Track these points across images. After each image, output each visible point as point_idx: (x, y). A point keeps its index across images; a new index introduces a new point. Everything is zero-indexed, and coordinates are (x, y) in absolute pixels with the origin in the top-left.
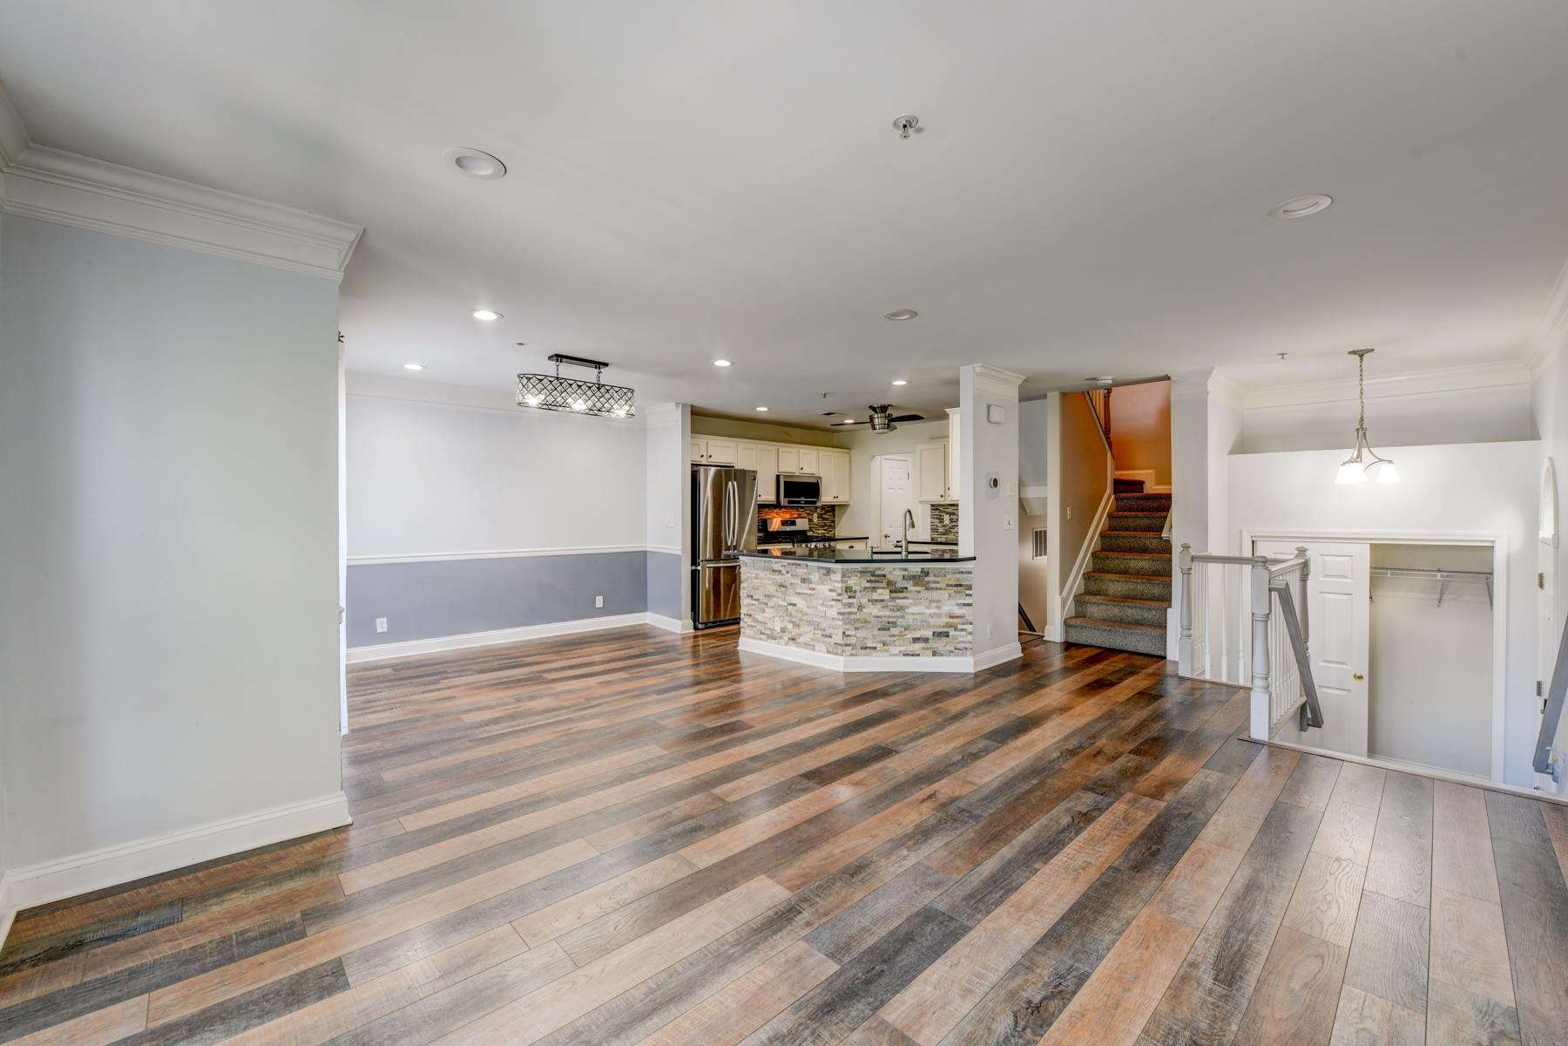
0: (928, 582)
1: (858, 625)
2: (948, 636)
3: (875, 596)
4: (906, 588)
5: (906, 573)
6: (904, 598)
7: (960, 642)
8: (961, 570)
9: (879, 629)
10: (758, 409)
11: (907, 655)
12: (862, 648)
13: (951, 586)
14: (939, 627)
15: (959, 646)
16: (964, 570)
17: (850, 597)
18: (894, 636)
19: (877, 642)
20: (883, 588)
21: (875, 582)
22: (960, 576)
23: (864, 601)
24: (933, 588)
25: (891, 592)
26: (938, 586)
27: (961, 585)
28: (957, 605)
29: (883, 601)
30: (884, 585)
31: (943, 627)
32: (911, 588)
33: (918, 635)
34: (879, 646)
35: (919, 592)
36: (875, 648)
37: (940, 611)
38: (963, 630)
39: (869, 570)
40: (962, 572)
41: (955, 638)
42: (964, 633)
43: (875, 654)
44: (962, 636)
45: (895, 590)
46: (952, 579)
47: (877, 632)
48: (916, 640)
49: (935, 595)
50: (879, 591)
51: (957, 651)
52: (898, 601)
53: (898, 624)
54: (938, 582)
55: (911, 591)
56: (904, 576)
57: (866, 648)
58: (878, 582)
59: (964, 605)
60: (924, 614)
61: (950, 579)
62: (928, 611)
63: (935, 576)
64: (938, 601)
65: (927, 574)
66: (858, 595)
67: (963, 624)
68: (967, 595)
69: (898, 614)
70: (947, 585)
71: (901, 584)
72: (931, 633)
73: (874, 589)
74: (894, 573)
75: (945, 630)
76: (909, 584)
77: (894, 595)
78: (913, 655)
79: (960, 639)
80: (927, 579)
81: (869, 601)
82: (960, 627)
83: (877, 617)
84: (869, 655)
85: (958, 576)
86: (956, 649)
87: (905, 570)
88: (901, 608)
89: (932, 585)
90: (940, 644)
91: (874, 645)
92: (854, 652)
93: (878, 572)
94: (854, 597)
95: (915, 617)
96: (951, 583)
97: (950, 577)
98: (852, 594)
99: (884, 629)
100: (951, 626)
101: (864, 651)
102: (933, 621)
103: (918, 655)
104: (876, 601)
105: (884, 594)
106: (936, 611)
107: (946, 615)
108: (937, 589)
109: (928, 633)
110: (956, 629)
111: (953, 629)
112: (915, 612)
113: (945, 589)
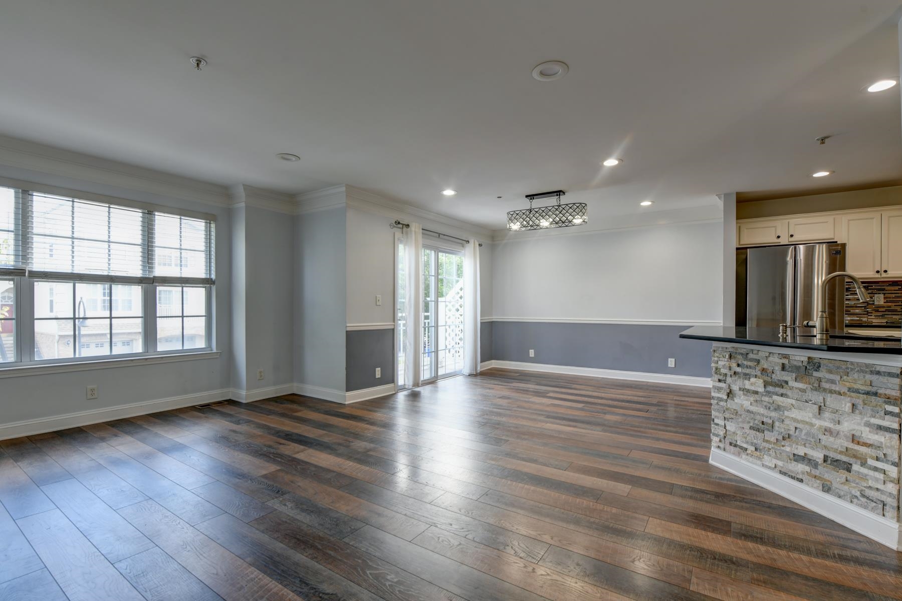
0: (820, 380)
1: (727, 415)
2: (849, 470)
3: (748, 385)
4: (787, 382)
5: (786, 361)
6: (782, 395)
7: (870, 488)
8: (878, 369)
9: (751, 428)
10: (816, 175)
11: (785, 474)
12: (731, 444)
13: (857, 391)
14: (836, 451)
15: (868, 492)
16: (883, 369)
17: (720, 381)
18: (767, 441)
19: (747, 443)
20: (756, 376)
21: (747, 367)
22: (874, 378)
23: (735, 388)
24: (825, 390)
25: (766, 384)
26: (834, 387)
27: (876, 394)
28: (868, 424)
29: (756, 393)
30: (759, 373)
31: (841, 453)
32: (792, 383)
33: (801, 451)
34: (751, 448)
35: (804, 391)
36: (746, 449)
37: (838, 427)
38: (876, 469)
39: (739, 351)
40: (878, 373)
41: (864, 478)
42: (881, 476)
43: (744, 456)
44: (877, 480)
45: (774, 385)
46: (860, 381)
47: (748, 431)
48: (797, 458)
49: (831, 400)
50: (753, 380)
51: (864, 500)
52: (775, 397)
53: (776, 428)
54: (833, 382)
55: (792, 388)
56: (783, 365)
57: (735, 446)
58: (750, 367)
59: (880, 428)
60: (812, 425)
61: (855, 381)
62: (818, 423)
63: (830, 372)
64: (836, 411)
65: (818, 367)
66: (729, 380)
67: (878, 459)
68: (887, 413)
69: (773, 414)
70: (849, 389)
71: (779, 375)
72: (821, 456)
73: (747, 376)
74: (771, 359)
75: (844, 458)
76: (789, 377)
77: (770, 388)
78: (793, 478)
79: (870, 483)
80: (815, 374)
81: (740, 389)
82: (871, 462)
83: (748, 411)
84: (739, 455)
85: (869, 377)
86: (863, 496)
87: (786, 356)
88: (778, 408)
89: (826, 386)
90: (836, 477)
91: (745, 446)
92: (722, 445)
93: (751, 356)
94: (725, 382)
95: (798, 426)
96: (856, 386)
97: (856, 376)
98: (721, 378)
99: (758, 430)
100: (855, 456)
101: (732, 447)
102: (827, 440)
103: (801, 481)
104: (748, 391)
105: (757, 384)
106: (831, 425)
107: (846, 436)
108: (831, 392)
109: (818, 455)
110: (864, 464)
111: (859, 462)
112: (799, 418)
113: (845, 394)
